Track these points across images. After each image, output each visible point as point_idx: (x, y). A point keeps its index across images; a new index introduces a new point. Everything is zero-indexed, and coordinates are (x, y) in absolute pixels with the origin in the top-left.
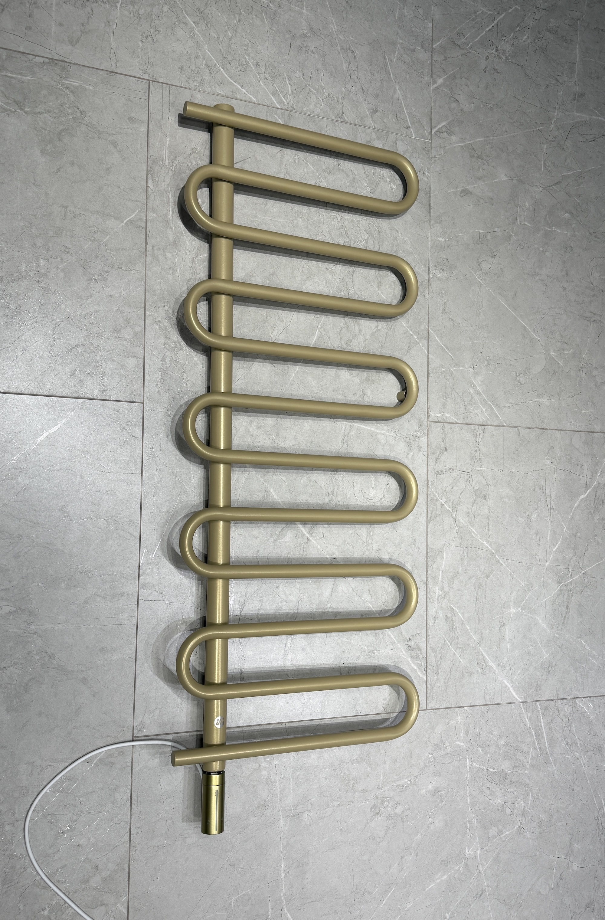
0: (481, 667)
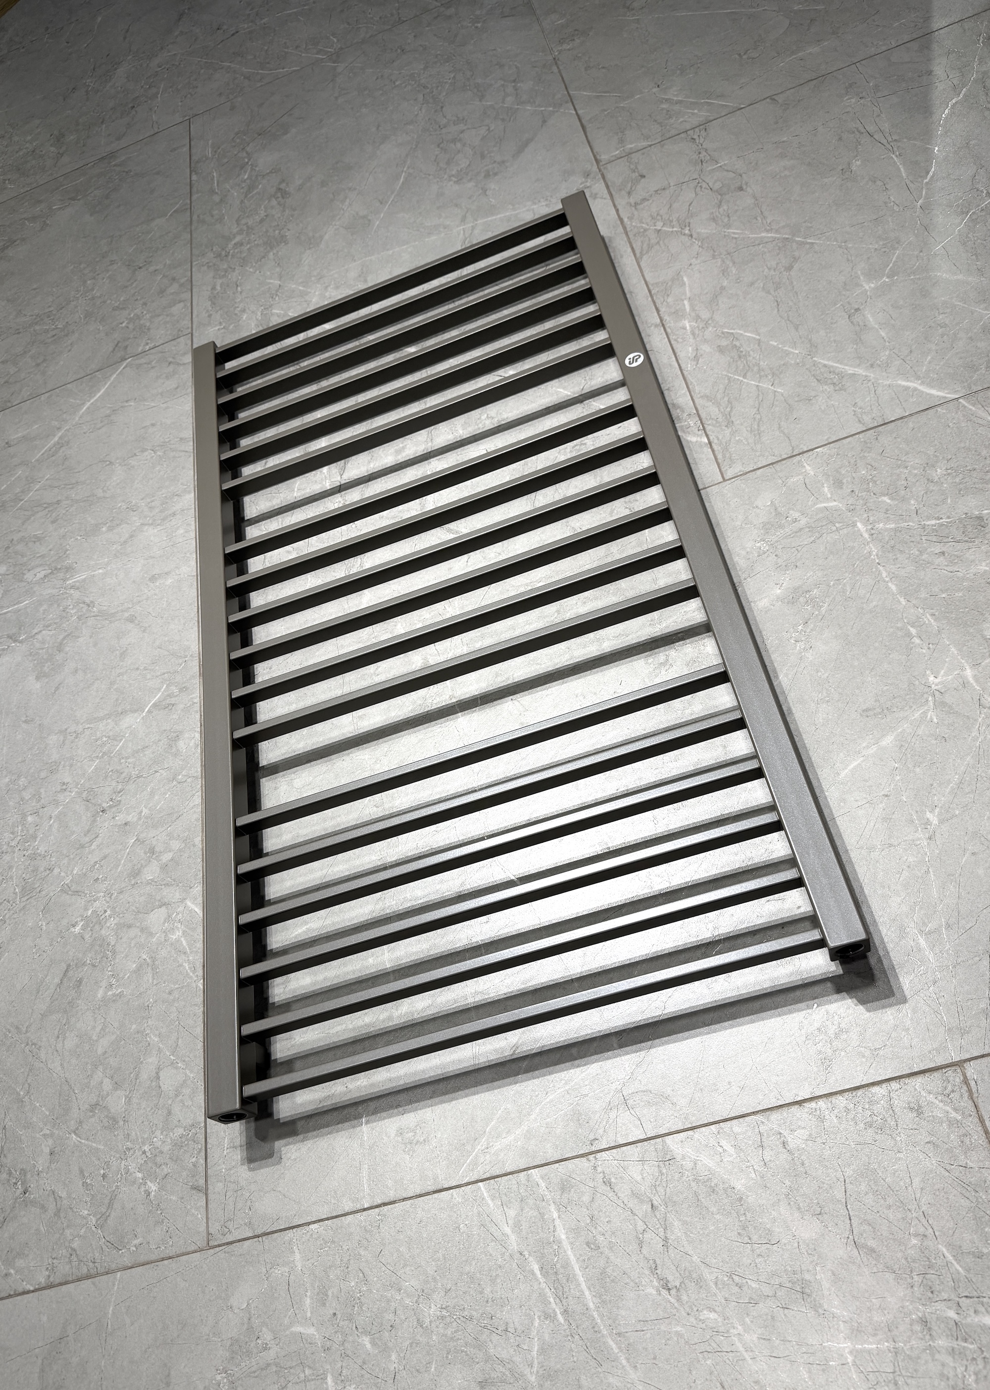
0: (829, 381)
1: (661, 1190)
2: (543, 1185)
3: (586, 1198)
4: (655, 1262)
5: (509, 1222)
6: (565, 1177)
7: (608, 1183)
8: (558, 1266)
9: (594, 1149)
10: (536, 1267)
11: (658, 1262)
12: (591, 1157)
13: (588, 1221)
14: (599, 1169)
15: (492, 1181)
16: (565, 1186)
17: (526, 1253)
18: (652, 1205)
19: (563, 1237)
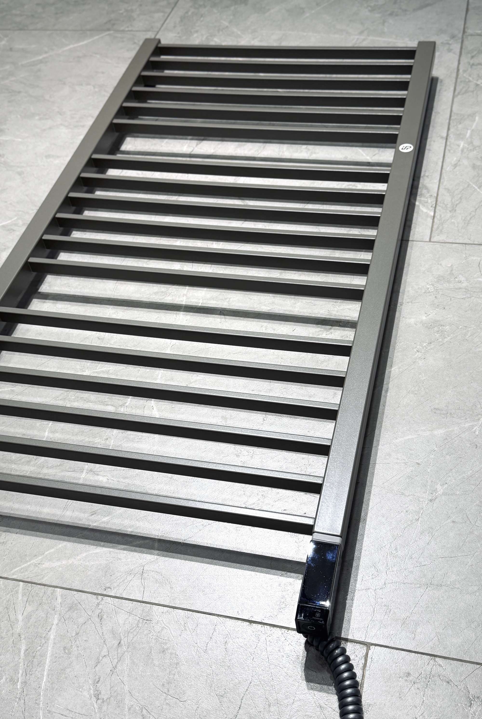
1: (131, 636)
2: (59, 600)
3: (81, 620)
4: (99, 678)
5: (24, 613)
6: (76, 602)
7: (101, 617)
8: (38, 653)
9: (105, 593)
10: (23, 648)
11: (101, 679)
12: (100, 597)
13: (74, 635)
14: (101, 607)
15: (30, 585)
16: (72, 608)
17: (23, 637)
18: (120, 643)
19: (52, 637)
